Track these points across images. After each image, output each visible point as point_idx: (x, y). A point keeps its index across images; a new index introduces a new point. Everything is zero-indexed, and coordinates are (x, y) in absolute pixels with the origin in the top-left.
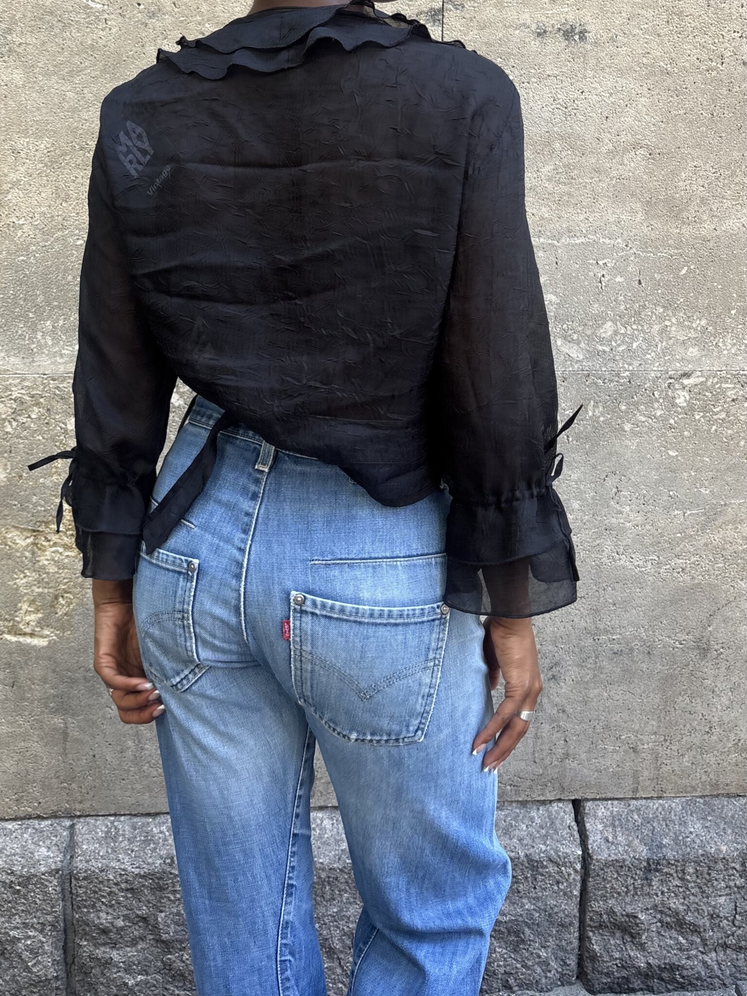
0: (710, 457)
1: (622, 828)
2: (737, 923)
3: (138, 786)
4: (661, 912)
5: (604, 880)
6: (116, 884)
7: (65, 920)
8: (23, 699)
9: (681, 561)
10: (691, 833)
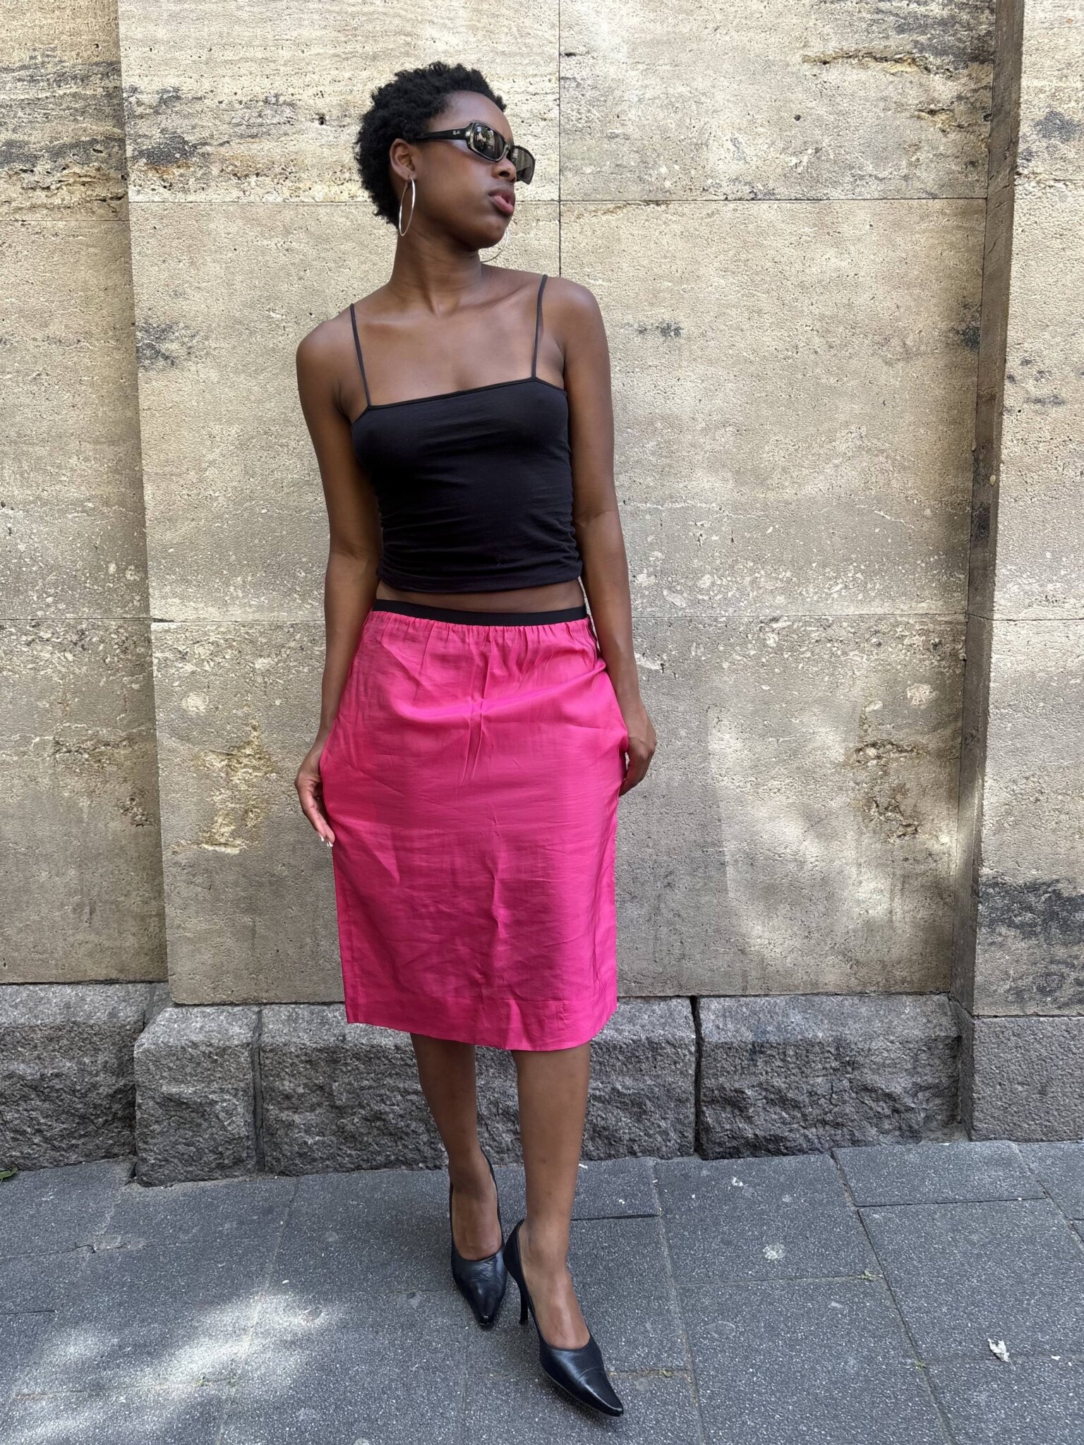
0: (799, 691)
1: (732, 1018)
2: (834, 1102)
3: (315, 978)
4: (766, 1090)
5: (715, 1060)
6: (297, 1056)
7: (254, 1088)
8: (218, 900)
10: (792, 1022)
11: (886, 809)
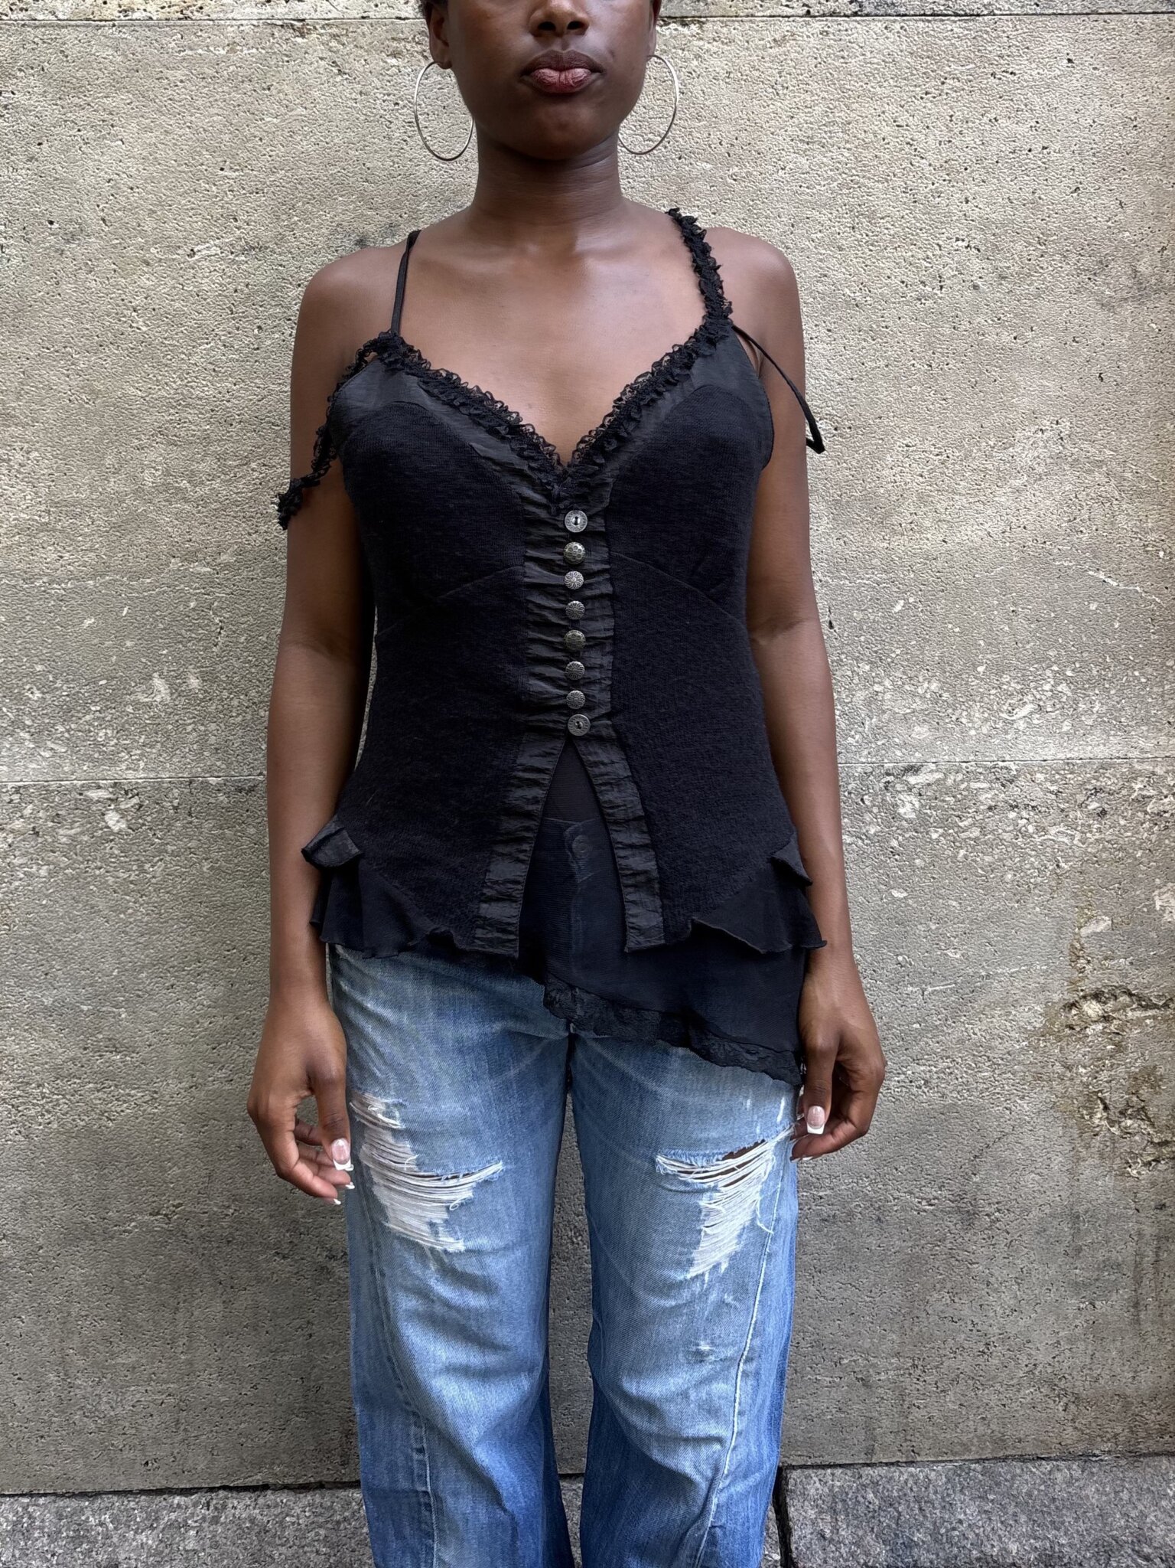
0: (959, 899)
1: (847, 1515)
3: (66, 1448)
9: (922, 1068)
10: (960, 1522)
11: (1123, 1113)
